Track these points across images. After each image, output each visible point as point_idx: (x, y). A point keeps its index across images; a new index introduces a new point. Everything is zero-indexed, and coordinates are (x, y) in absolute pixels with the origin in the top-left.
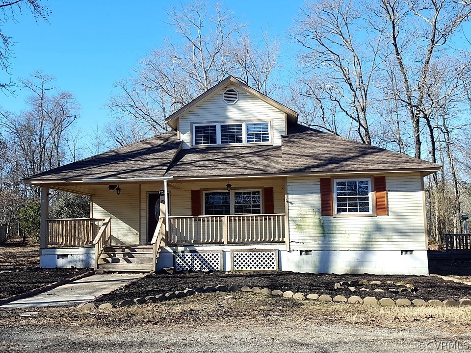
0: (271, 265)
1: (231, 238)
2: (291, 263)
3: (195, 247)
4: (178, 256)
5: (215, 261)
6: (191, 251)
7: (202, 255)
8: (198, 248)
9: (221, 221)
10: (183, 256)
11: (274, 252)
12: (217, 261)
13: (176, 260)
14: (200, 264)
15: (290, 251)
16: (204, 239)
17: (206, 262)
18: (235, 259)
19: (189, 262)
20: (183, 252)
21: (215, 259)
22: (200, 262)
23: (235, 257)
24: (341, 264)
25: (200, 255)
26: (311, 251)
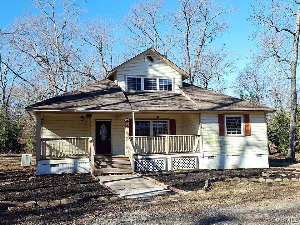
0: (193, 166)
1: (170, 150)
2: (204, 164)
3: (149, 156)
4: (139, 162)
5: (162, 165)
6: (146, 159)
7: (154, 161)
8: (151, 157)
9: (164, 139)
10: (141, 162)
11: (195, 158)
12: (163, 165)
13: (137, 165)
14: (152, 167)
15: (203, 157)
16: (154, 150)
17: (156, 165)
18: (173, 163)
19: (146, 166)
20: (141, 159)
21: (161, 163)
22: (152, 165)
23: (173, 161)
24: (230, 164)
25: (152, 161)
26: (214, 157)
